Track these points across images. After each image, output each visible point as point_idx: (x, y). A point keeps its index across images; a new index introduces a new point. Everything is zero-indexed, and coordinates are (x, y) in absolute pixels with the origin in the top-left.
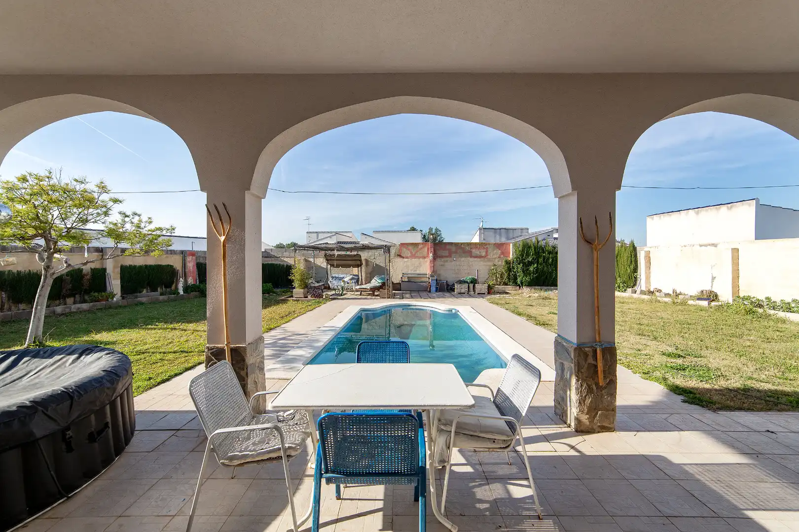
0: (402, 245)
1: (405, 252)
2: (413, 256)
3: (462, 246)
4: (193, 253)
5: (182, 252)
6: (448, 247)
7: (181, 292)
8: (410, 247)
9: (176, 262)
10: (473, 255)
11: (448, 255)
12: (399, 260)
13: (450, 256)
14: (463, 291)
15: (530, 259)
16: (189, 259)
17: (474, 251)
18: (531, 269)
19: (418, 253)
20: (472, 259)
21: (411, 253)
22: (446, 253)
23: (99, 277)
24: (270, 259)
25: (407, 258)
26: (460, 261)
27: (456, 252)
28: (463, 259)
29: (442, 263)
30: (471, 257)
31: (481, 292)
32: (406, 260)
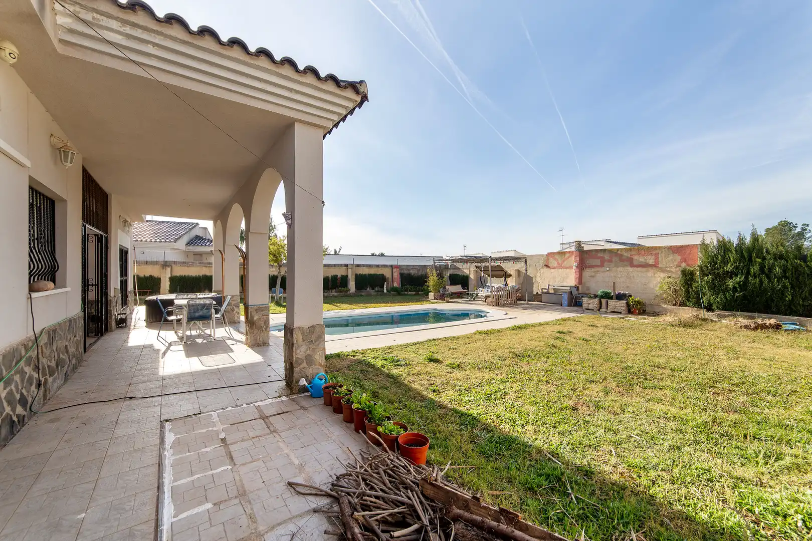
0: (550, 254)
1: (553, 263)
2: (560, 267)
3: (619, 252)
4: (397, 267)
5: (391, 266)
6: (599, 255)
7: (385, 291)
8: (557, 257)
9: (387, 273)
10: (635, 263)
11: (599, 264)
12: (546, 270)
13: (602, 265)
14: (591, 307)
15: (729, 268)
16: (395, 270)
17: (636, 257)
18: (730, 283)
19: (565, 262)
20: (631, 269)
21: (558, 263)
22: (598, 262)
23: (345, 279)
24: (456, 270)
25: (554, 268)
26: (617, 271)
27: (610, 261)
28: (620, 269)
29: (593, 274)
30: (632, 265)
31: (616, 310)
32: (553, 270)
